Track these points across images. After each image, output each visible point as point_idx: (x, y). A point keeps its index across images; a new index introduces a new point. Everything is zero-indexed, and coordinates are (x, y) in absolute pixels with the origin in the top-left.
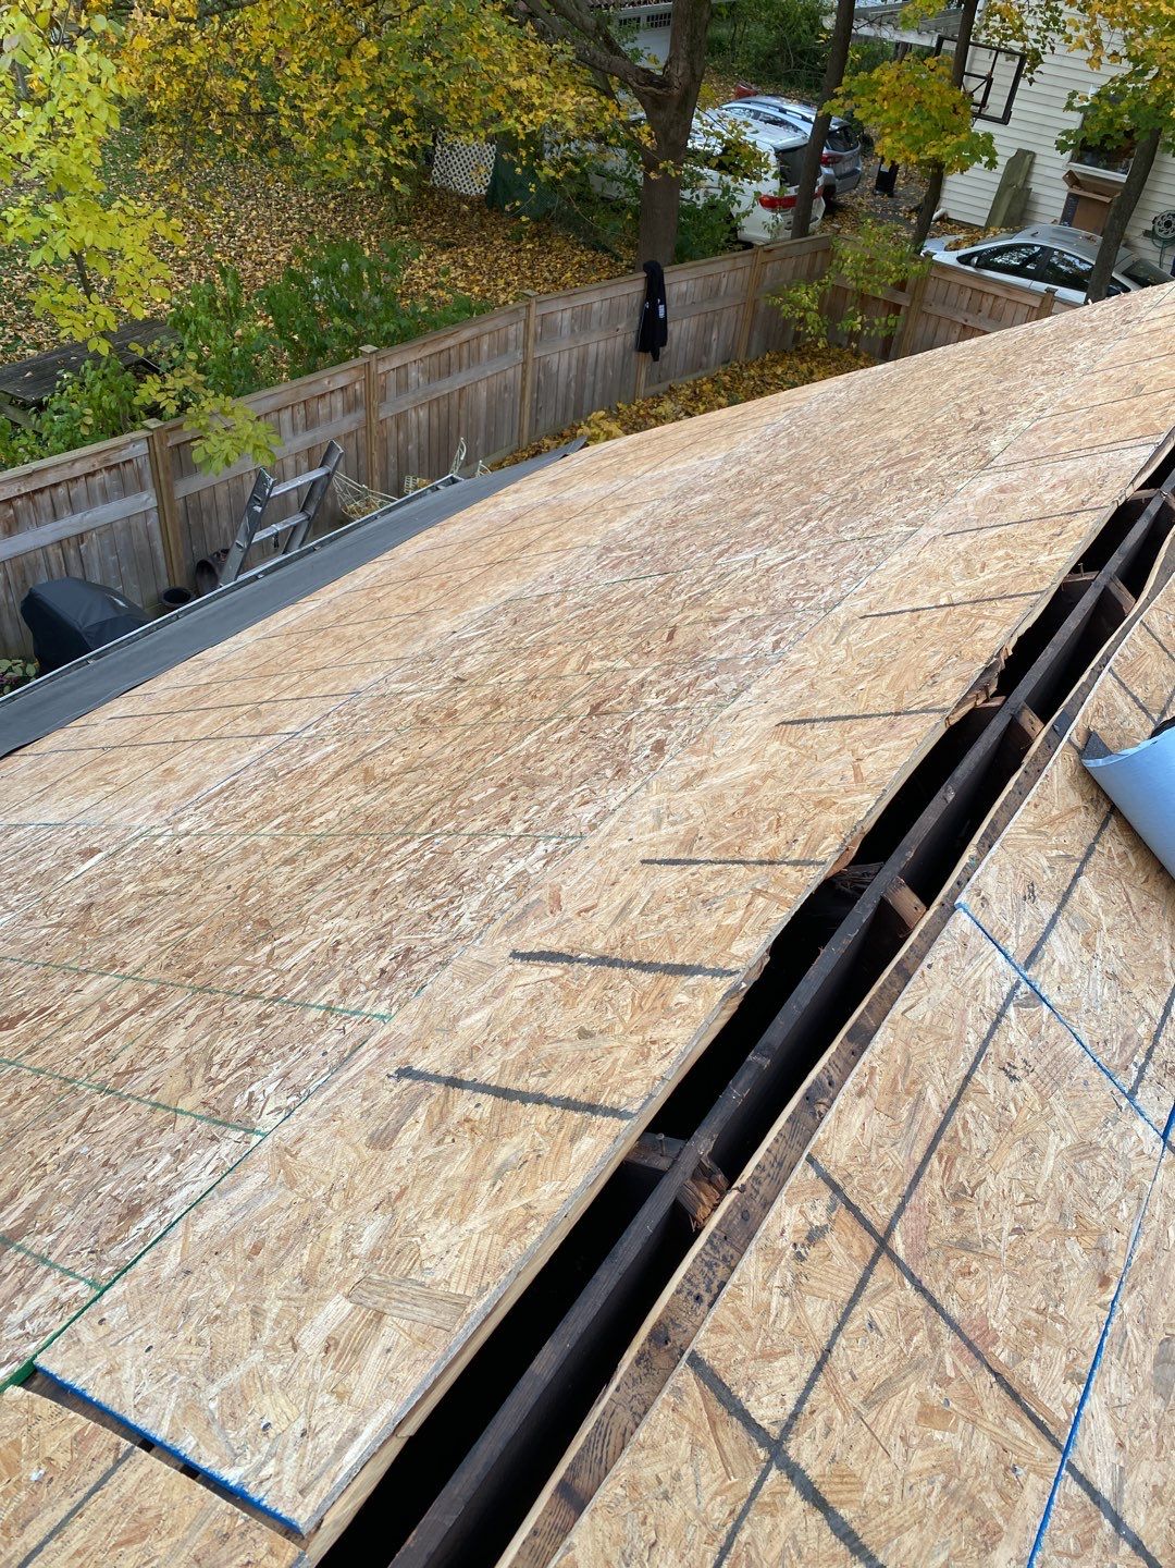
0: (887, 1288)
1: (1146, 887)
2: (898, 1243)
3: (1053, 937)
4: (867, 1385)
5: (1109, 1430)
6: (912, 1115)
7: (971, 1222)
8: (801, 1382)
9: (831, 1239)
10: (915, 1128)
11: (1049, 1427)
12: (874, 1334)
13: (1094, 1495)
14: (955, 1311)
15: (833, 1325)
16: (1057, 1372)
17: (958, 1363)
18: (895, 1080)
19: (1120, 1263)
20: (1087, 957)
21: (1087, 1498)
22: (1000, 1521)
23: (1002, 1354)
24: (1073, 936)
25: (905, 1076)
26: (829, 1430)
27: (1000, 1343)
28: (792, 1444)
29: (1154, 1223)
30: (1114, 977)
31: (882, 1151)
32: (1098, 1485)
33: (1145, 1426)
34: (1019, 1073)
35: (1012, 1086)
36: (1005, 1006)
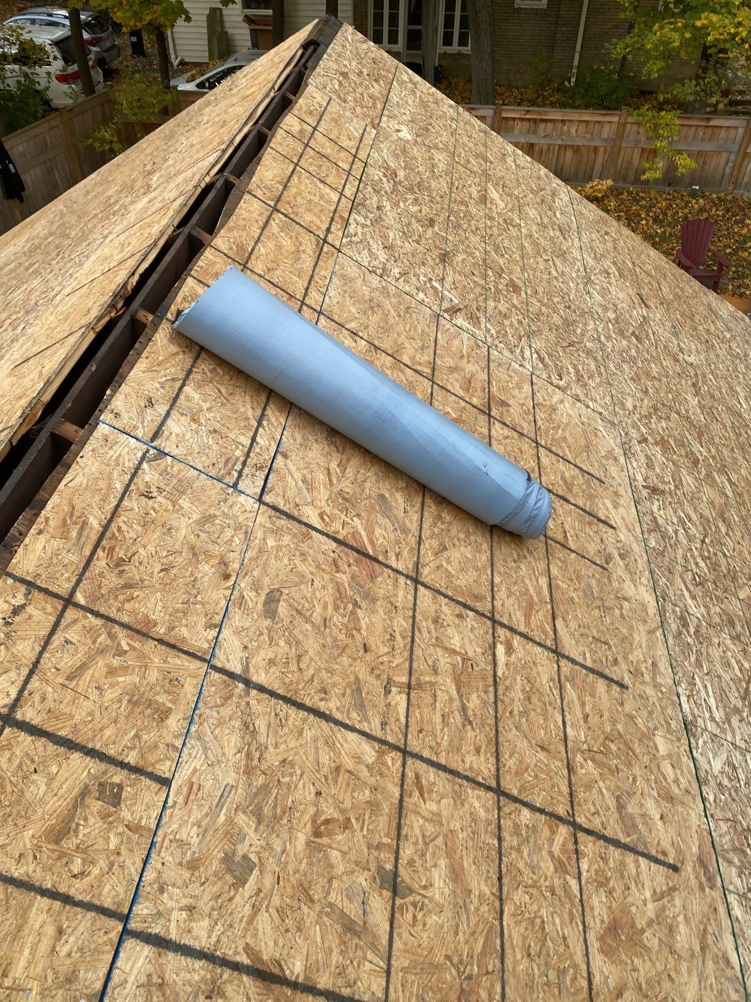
0: (75, 621)
1: (232, 382)
2: (80, 598)
3: (169, 422)
4: (68, 671)
5: (236, 643)
6: (80, 534)
7: (131, 575)
8: (19, 683)
9: (30, 609)
10: (83, 540)
11: (198, 654)
12: (70, 646)
13: (231, 675)
14: (125, 619)
15: (38, 649)
16: (200, 627)
17: (131, 642)
18: (64, 520)
19: (236, 566)
20: (194, 426)
21: (225, 678)
22: (170, 705)
23: (161, 630)
24: (183, 419)
25: (71, 516)
26: (43, 699)
27: (159, 625)
28: (19, 713)
29: (257, 541)
30: (215, 431)
31: (60, 557)
32: (232, 669)
33: (261, 634)
34: (154, 494)
35: (151, 502)
36: (140, 463)
